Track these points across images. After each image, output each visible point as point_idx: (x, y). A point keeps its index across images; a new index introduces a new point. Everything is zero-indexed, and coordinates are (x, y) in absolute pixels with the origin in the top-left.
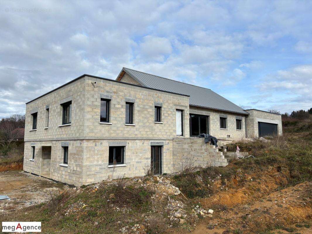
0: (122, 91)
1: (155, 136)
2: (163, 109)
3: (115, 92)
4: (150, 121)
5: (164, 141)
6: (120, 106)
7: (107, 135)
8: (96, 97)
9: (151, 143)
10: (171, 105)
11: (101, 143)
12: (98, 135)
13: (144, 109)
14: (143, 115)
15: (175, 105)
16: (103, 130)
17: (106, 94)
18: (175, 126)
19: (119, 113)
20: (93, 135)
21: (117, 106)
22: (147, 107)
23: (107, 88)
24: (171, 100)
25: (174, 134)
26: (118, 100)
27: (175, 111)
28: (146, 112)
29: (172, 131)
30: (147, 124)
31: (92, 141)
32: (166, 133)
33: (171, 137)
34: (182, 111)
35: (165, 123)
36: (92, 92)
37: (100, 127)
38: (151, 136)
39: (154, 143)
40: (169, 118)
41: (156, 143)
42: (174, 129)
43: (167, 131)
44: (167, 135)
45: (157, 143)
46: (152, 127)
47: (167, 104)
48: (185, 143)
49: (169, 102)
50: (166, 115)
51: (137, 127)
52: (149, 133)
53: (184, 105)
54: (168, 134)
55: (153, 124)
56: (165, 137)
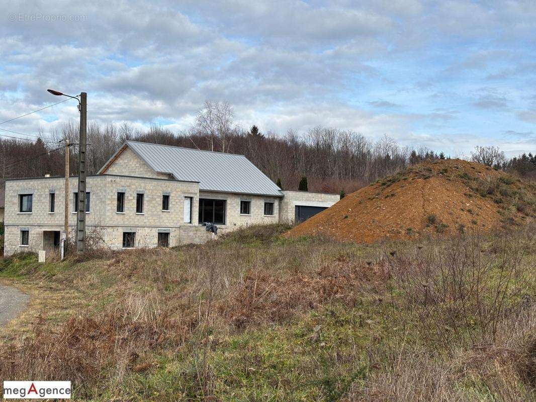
0: (134, 185)
1: (162, 224)
2: (170, 198)
3: (128, 186)
4: (158, 210)
5: (171, 229)
6: (132, 198)
7: (121, 223)
8: (114, 191)
9: (159, 230)
10: (179, 193)
11: (117, 230)
12: (115, 223)
13: (153, 199)
14: (152, 205)
15: (184, 193)
16: (118, 219)
17: (121, 188)
18: (183, 213)
19: (131, 204)
20: (111, 222)
21: (130, 198)
22: (155, 197)
23: (123, 183)
24: (179, 188)
25: (181, 222)
26: (131, 193)
27: (184, 198)
28: (154, 202)
29: (179, 219)
30: (155, 213)
31: (110, 228)
32: (173, 221)
33: (178, 225)
34: (191, 198)
35: (172, 211)
36: (111, 188)
37: (116, 217)
38: (158, 224)
39: (161, 230)
40: (177, 206)
41: (163, 230)
42: (181, 216)
43: (174, 219)
44: (174, 223)
45: (165, 230)
46: (160, 215)
47: (175, 192)
48: (191, 231)
49: (178, 190)
50: (174, 203)
51: (146, 215)
52: (156, 221)
53: (194, 192)
54: (176, 222)
55: (160, 213)
56: (172, 225)
